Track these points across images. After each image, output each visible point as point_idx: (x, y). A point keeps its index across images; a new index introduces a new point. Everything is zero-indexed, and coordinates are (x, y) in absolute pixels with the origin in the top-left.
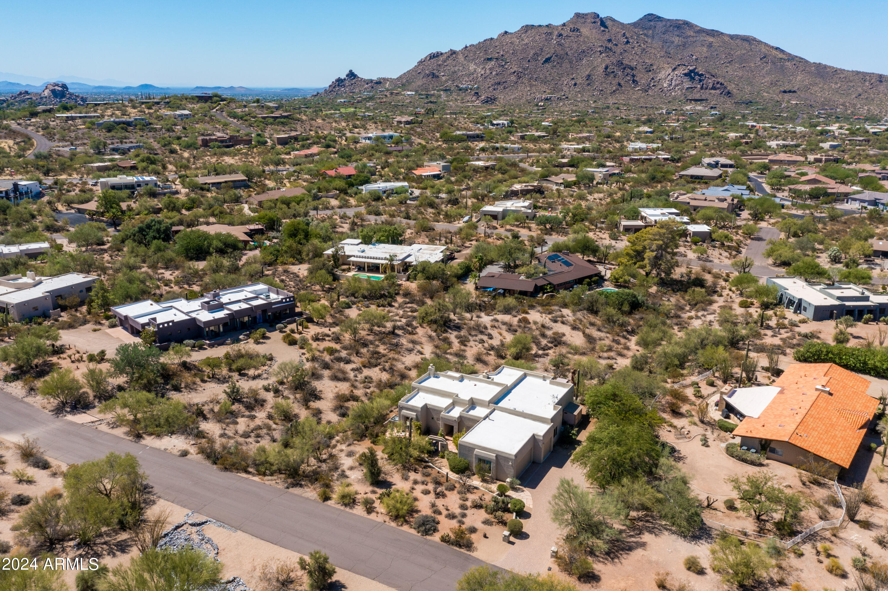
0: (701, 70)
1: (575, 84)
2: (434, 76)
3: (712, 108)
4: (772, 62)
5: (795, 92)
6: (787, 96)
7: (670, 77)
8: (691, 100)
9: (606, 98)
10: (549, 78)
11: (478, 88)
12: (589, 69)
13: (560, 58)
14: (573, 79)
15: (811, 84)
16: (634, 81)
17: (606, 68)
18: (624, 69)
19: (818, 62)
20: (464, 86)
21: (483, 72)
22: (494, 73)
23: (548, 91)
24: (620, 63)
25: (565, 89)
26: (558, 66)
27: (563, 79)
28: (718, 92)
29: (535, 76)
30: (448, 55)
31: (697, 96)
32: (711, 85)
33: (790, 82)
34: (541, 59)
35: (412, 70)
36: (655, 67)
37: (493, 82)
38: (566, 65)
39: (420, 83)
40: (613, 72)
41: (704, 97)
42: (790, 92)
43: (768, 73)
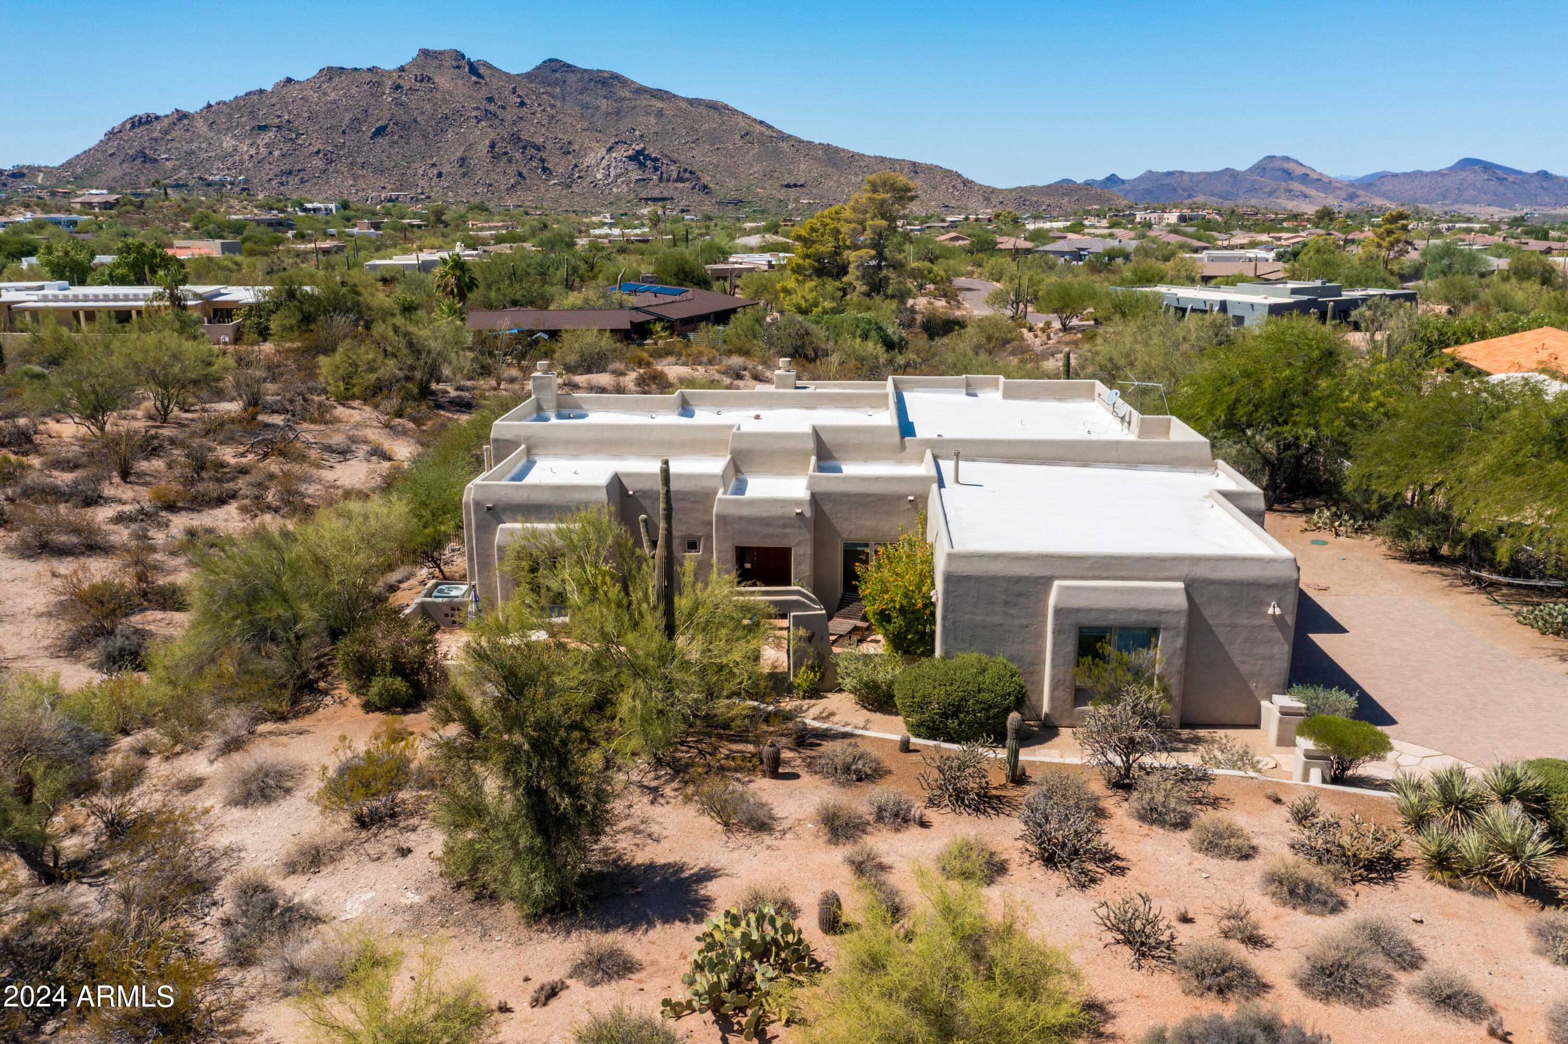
0: (653, 152)
1: (440, 175)
2: (146, 159)
3: (683, 211)
4: (759, 141)
5: (802, 186)
6: (793, 193)
7: (605, 163)
8: (647, 199)
9: (500, 198)
10: (386, 164)
11: (247, 181)
12: (463, 148)
13: (403, 128)
14: (434, 165)
15: (821, 176)
16: (545, 169)
17: (493, 145)
18: (525, 148)
19: (825, 142)
20: (217, 178)
21: (253, 152)
22: (276, 153)
23: (389, 187)
24: (515, 138)
25: (421, 183)
26: (402, 142)
27: (414, 165)
28: (687, 184)
29: (360, 160)
30: (172, 120)
31: (656, 193)
32: (674, 175)
33: (790, 172)
34: (368, 129)
35: (95, 149)
36: (576, 147)
37: (276, 170)
38: (416, 141)
39: (117, 172)
40: (506, 153)
41: (666, 194)
42: (795, 185)
43: (757, 159)
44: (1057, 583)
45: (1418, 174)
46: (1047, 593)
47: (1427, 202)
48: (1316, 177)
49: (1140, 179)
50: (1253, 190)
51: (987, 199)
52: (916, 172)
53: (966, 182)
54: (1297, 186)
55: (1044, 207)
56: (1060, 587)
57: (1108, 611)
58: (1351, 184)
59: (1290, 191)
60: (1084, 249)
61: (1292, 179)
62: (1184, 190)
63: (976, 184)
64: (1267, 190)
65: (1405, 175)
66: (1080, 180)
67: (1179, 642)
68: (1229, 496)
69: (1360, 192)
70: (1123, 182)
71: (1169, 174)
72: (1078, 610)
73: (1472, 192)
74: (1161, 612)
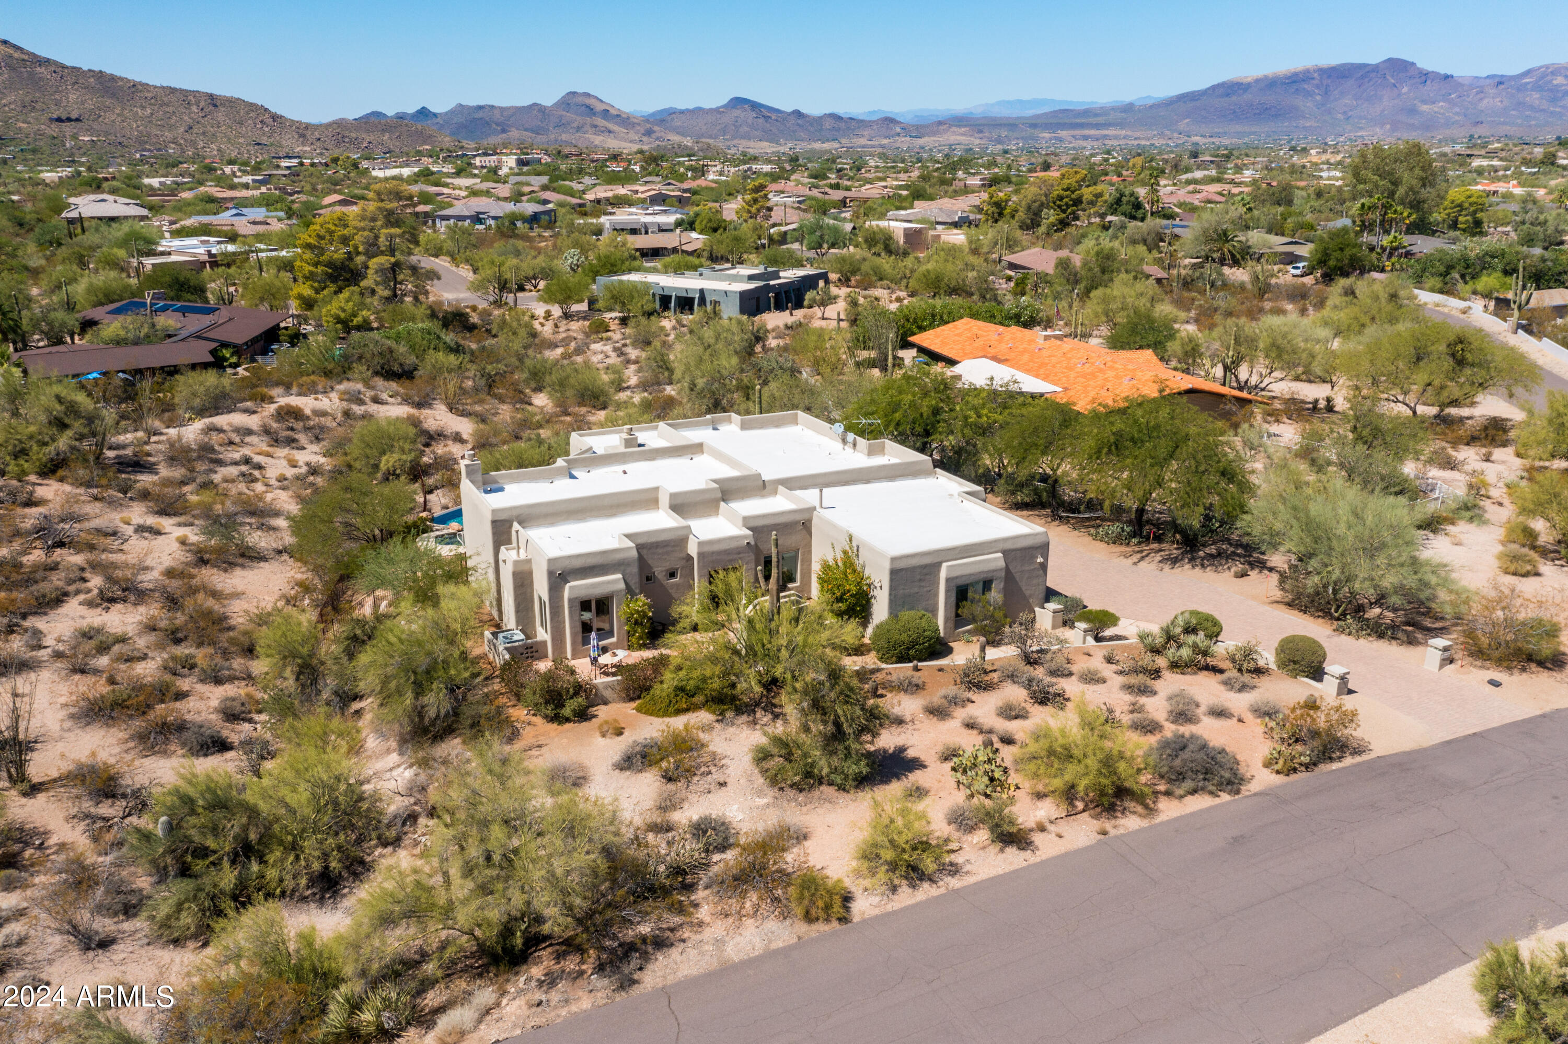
4: (7, 66)
5: (77, 120)
6: (68, 128)
15: (99, 109)
19: (97, 69)
33: (58, 104)
42: (69, 119)
44: (944, 565)
45: (698, 111)
46: (939, 571)
47: (710, 137)
48: (615, 113)
49: (452, 112)
50: (561, 125)
51: (303, 136)
52: (215, 106)
53: (275, 117)
54: (600, 122)
55: (365, 144)
56: (949, 567)
57: (970, 575)
58: (647, 119)
59: (596, 126)
60: (483, 213)
61: (594, 114)
62: (497, 124)
63: (286, 119)
64: (575, 125)
65: (688, 111)
66: (390, 112)
67: (1002, 585)
68: (968, 493)
69: (656, 128)
70: (435, 115)
71: (480, 108)
72: (957, 577)
73: (746, 129)
74: (994, 571)
